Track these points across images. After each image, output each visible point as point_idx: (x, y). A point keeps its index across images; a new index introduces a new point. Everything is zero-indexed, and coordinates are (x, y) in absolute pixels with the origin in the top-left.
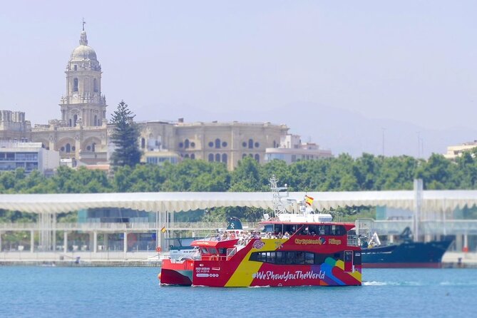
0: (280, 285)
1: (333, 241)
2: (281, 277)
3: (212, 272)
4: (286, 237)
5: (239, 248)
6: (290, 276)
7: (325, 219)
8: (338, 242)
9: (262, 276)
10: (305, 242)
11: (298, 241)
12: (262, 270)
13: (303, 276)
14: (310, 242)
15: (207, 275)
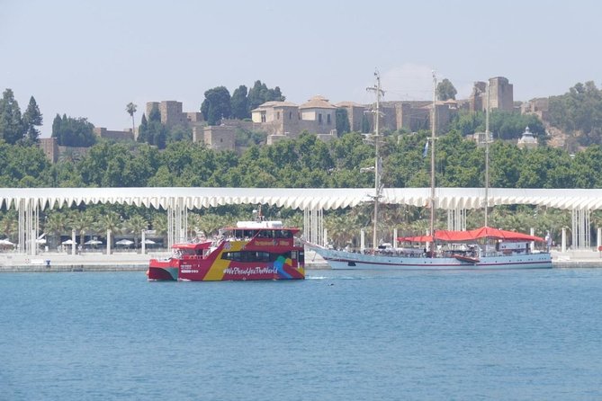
0: (244, 279)
1: (283, 243)
2: (244, 272)
3: (193, 268)
4: (247, 240)
5: (213, 249)
6: (250, 272)
7: (277, 225)
8: (287, 244)
9: (230, 271)
10: (262, 243)
11: (257, 243)
12: (231, 266)
13: (261, 272)
14: (266, 243)
15: (189, 271)
